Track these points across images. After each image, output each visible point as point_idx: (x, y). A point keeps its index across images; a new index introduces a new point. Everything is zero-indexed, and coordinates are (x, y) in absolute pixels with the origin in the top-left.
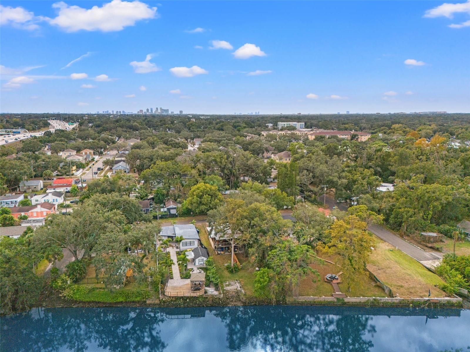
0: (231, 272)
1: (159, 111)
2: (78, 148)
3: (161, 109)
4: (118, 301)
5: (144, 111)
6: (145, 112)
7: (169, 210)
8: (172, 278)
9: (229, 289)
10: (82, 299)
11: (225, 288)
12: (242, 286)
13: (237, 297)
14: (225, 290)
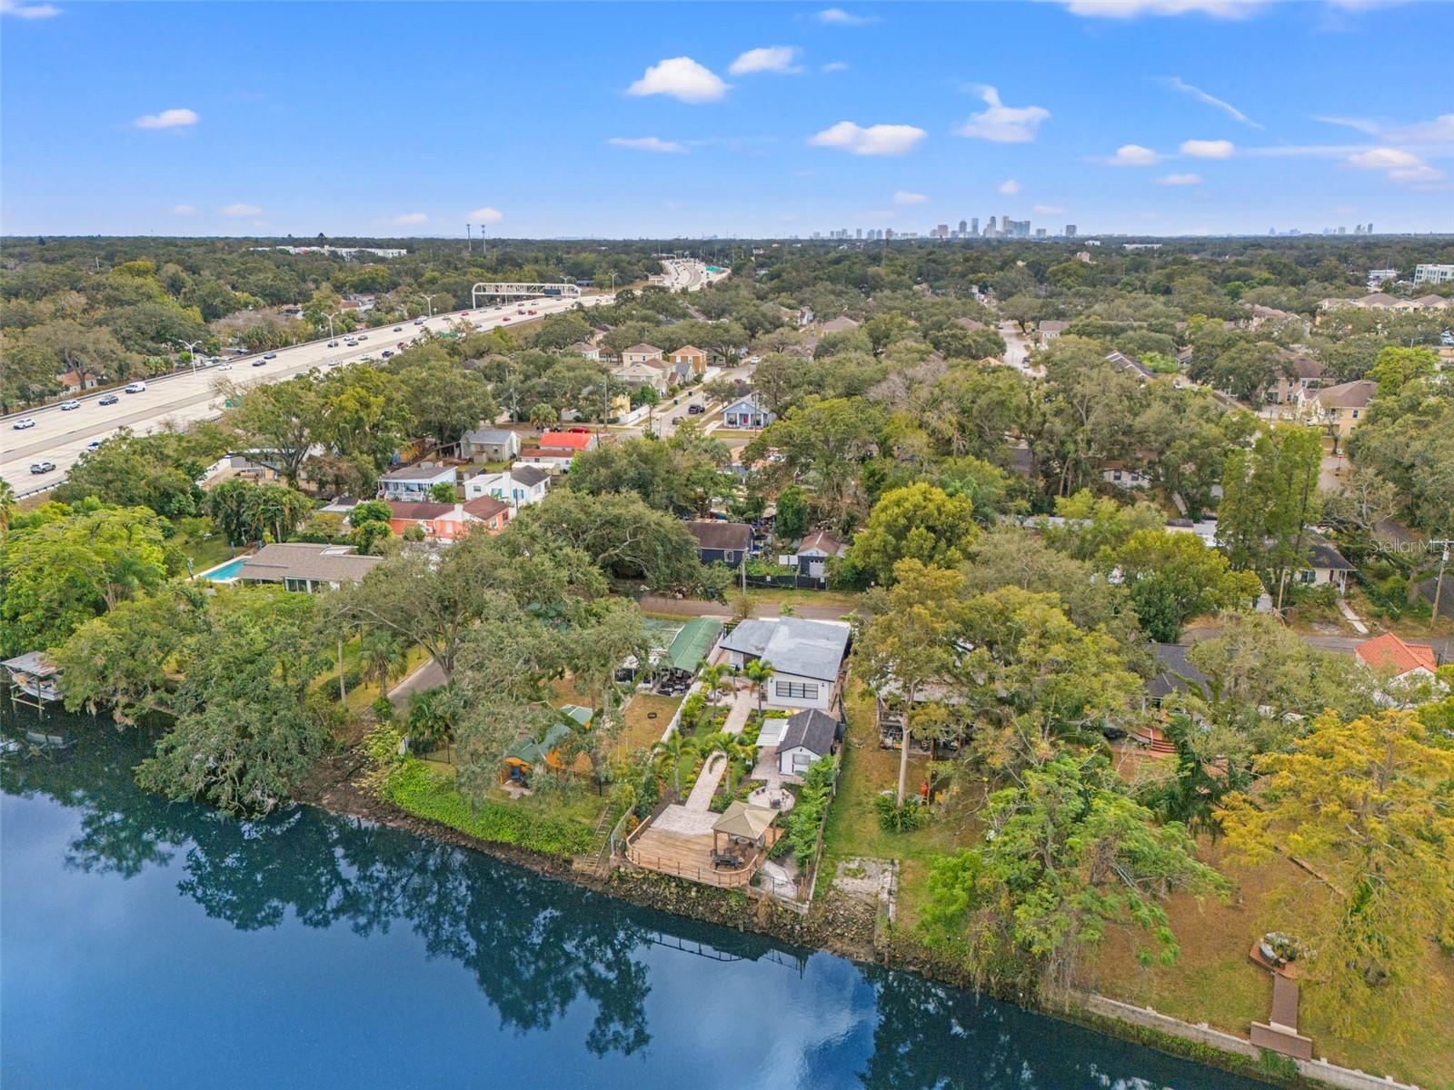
0: (890, 825)
1: (999, 227)
2: (671, 340)
3: (1005, 218)
4: (499, 838)
5: (950, 230)
6: (954, 232)
7: (805, 562)
8: (682, 803)
9: (847, 888)
10: (412, 807)
11: (836, 882)
12: (901, 889)
13: (865, 926)
14: (834, 888)
